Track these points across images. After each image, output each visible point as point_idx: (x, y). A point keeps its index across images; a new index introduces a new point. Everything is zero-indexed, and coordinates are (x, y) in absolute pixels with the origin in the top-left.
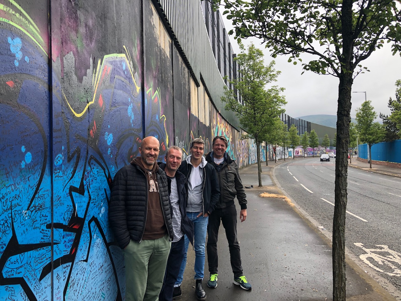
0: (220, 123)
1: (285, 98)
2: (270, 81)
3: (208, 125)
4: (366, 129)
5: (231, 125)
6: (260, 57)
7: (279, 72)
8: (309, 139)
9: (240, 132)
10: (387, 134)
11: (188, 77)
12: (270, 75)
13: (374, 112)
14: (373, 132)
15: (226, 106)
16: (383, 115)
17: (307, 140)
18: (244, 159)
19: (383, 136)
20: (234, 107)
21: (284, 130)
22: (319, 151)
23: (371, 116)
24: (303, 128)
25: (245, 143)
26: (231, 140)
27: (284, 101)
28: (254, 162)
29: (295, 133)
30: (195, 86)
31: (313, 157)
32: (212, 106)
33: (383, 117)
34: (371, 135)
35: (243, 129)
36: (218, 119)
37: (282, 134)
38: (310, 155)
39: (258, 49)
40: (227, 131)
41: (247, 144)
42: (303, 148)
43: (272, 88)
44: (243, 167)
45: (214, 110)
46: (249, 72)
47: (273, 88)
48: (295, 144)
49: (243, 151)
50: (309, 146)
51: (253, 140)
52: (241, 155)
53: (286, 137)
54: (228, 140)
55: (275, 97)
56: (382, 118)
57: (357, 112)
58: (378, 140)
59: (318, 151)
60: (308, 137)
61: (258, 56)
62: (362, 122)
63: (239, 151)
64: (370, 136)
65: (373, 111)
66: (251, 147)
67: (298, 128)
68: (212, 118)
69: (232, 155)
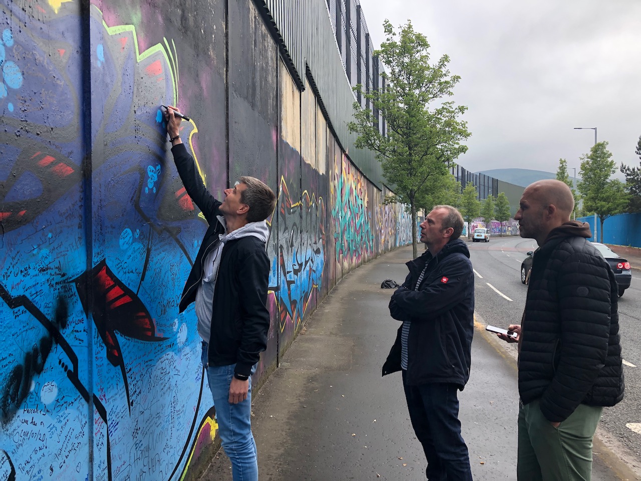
0: (347, 172)
1: (466, 125)
2: (440, 95)
3: (322, 171)
4: (597, 191)
5: (367, 179)
6: (422, 49)
7: (456, 78)
8: (494, 207)
9: (383, 192)
10: (631, 200)
11: (275, 60)
12: (440, 84)
13: (612, 162)
14: (609, 196)
15: (359, 141)
16: (626, 168)
17: (491, 208)
18: (388, 237)
19: (625, 203)
20: (373, 141)
21: (456, 191)
22: (510, 226)
23: (606, 169)
24: (486, 188)
25: (390, 210)
26: (366, 205)
27: (465, 131)
28: (404, 244)
29: (473, 197)
30: (295, 88)
31: (501, 236)
32: (333, 139)
33: (626, 171)
34: (604, 201)
35: (386, 187)
36: (344, 165)
37: (451, 197)
38: (496, 233)
39: (420, 34)
40: (359, 187)
41: (393, 213)
42: (485, 221)
43: (443, 105)
44: (386, 250)
45: (337, 147)
46: (401, 78)
47: (445, 106)
48: (472, 215)
49: (387, 224)
50: (494, 218)
51: (404, 206)
52: (382, 231)
53: (458, 203)
54: (362, 205)
55: (448, 124)
56: (624, 172)
57: (582, 161)
58: (616, 209)
59: (508, 227)
60: (493, 204)
61: (419, 48)
62: (591, 178)
63: (380, 224)
64: (603, 203)
65: (610, 160)
66: (400, 217)
67: (478, 189)
68: (331, 161)
69: (368, 231)
